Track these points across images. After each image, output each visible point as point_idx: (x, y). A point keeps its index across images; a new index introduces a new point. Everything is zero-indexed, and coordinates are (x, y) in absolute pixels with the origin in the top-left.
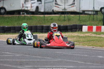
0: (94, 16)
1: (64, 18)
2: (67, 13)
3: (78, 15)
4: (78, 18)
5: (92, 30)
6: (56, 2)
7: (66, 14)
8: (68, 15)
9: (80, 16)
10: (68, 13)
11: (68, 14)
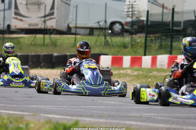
0: (105, 38)
1: (42, 42)
2: (49, 32)
3: (74, 36)
4: (72, 41)
5: (121, 64)
6: (17, 11)
7: (47, 33)
8: (52, 36)
9: (75, 38)
10: (51, 31)
11: (51, 33)
